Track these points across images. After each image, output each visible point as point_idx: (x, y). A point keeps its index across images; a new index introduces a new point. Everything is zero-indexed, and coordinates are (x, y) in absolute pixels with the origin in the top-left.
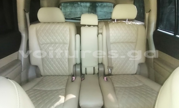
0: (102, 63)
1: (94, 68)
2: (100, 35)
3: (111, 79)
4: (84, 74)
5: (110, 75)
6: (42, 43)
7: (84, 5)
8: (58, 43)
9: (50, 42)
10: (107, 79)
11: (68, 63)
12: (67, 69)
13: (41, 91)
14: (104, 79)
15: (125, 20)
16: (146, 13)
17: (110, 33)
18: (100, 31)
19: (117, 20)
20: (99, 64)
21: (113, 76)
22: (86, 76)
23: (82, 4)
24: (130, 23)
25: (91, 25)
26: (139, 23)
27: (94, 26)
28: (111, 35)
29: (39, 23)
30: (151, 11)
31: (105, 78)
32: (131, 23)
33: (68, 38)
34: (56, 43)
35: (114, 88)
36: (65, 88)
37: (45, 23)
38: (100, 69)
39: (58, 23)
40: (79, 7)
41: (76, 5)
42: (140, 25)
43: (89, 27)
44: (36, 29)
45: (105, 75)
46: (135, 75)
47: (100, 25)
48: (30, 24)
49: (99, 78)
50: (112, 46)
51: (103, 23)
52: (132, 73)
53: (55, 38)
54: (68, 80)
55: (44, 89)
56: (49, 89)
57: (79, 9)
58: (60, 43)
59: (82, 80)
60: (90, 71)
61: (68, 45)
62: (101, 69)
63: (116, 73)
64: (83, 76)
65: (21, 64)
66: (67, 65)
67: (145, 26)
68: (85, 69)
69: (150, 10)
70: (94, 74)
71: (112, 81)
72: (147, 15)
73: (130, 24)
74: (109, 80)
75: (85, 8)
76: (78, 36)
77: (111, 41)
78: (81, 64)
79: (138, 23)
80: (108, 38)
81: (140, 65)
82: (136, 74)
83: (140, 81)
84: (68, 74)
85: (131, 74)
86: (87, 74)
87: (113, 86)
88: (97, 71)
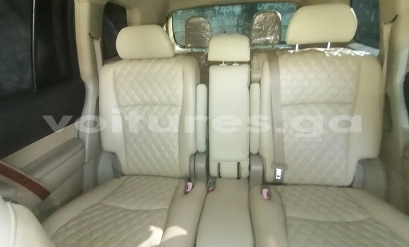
0: (258, 154)
1: (239, 164)
2: (255, 86)
3: (279, 195)
4: (215, 178)
5: (277, 183)
6: (124, 104)
7: (228, 11)
8: (158, 104)
9: (141, 102)
10: (269, 194)
11: (178, 149)
12: (177, 163)
13: (117, 211)
14: (262, 192)
15: (324, 45)
16: (382, 24)
17: (281, 79)
18: (255, 76)
19: (302, 47)
20: (250, 154)
21: (286, 188)
22: (219, 182)
23: (224, 9)
24: (337, 52)
25: (234, 62)
26: (362, 52)
27: (241, 63)
28: (283, 85)
29: (120, 62)
30: (398, 18)
31: (265, 191)
32: (340, 53)
33: (180, 93)
34: (154, 104)
35: (286, 219)
36: (167, 207)
37: (131, 60)
38: (254, 167)
39: (160, 59)
40: (215, 16)
41: (209, 13)
42: (366, 56)
43: (230, 67)
44: (114, 74)
45: (265, 184)
46: (350, 190)
47: (255, 62)
48: (103, 65)
49: (250, 189)
50: (285, 112)
51: (264, 56)
52: (340, 183)
53: (152, 92)
54: (177, 188)
55: (123, 206)
56: (133, 207)
57: (216, 22)
58: (163, 105)
59: (208, 192)
60: (229, 170)
61: (180, 109)
62: (257, 168)
63: (295, 181)
64: (211, 181)
65: (84, 147)
66: (177, 155)
67: (380, 59)
68: (216, 165)
69: (396, 16)
70: (239, 178)
71: (284, 200)
72: (386, 30)
73: (337, 55)
74: (274, 196)
75: (230, 19)
76: (202, 87)
77: (283, 99)
78: (207, 153)
79: (358, 53)
80: (275, 92)
81: (364, 163)
82: (351, 186)
83: (360, 207)
84: (179, 175)
85: (335, 185)
86: (220, 177)
87: (285, 214)
88: (245, 172)
